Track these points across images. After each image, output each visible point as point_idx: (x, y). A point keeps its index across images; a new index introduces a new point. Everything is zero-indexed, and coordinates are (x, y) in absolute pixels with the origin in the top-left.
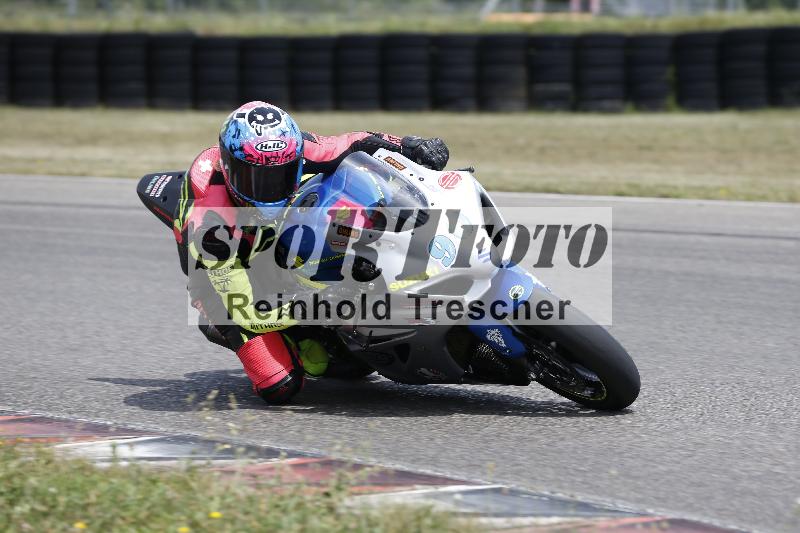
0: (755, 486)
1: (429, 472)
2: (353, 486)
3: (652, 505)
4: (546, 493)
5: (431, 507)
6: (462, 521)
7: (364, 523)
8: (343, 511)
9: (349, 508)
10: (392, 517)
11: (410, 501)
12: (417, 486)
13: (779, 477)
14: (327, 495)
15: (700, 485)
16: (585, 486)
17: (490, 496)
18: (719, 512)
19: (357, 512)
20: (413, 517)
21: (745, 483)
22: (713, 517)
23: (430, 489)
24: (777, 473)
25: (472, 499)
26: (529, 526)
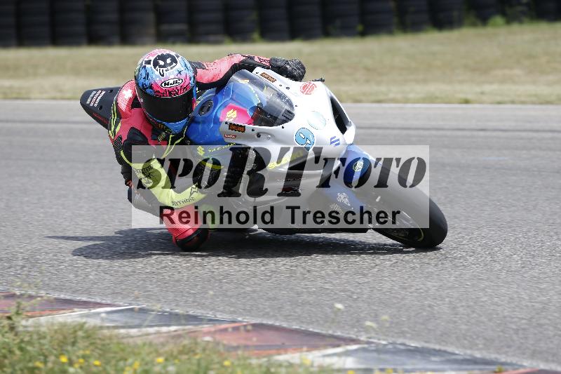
0: (311, 299)
1: (84, 299)
2: (27, 311)
3: (241, 314)
4: (168, 310)
5: (85, 323)
6: (106, 332)
7: (35, 337)
8: (21, 329)
9: (25, 327)
10: (56, 332)
11: (69, 320)
12: (76, 310)
13: (328, 291)
14: (9, 318)
15: (275, 299)
16: (196, 304)
17: (129, 314)
18: (287, 318)
19: (30, 329)
20: (71, 331)
21: (305, 297)
22: (283, 321)
23: (85, 311)
24: (328, 289)
25: (115, 316)
26: (155, 334)
